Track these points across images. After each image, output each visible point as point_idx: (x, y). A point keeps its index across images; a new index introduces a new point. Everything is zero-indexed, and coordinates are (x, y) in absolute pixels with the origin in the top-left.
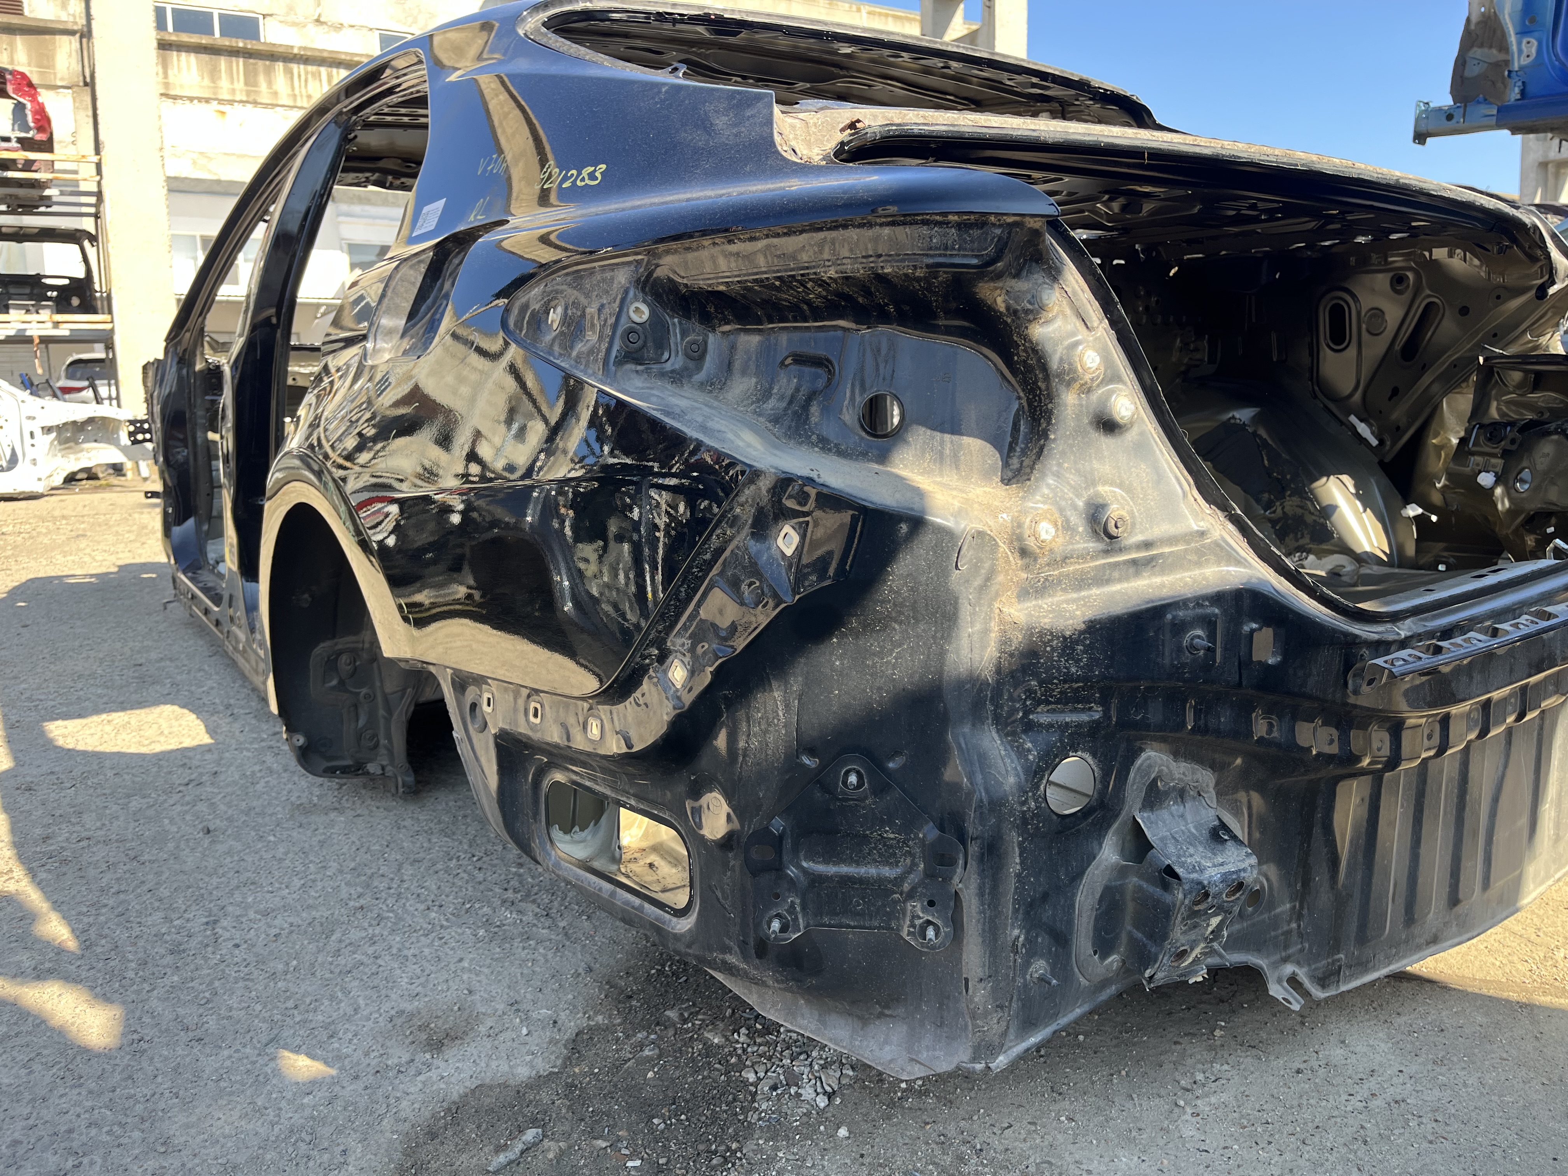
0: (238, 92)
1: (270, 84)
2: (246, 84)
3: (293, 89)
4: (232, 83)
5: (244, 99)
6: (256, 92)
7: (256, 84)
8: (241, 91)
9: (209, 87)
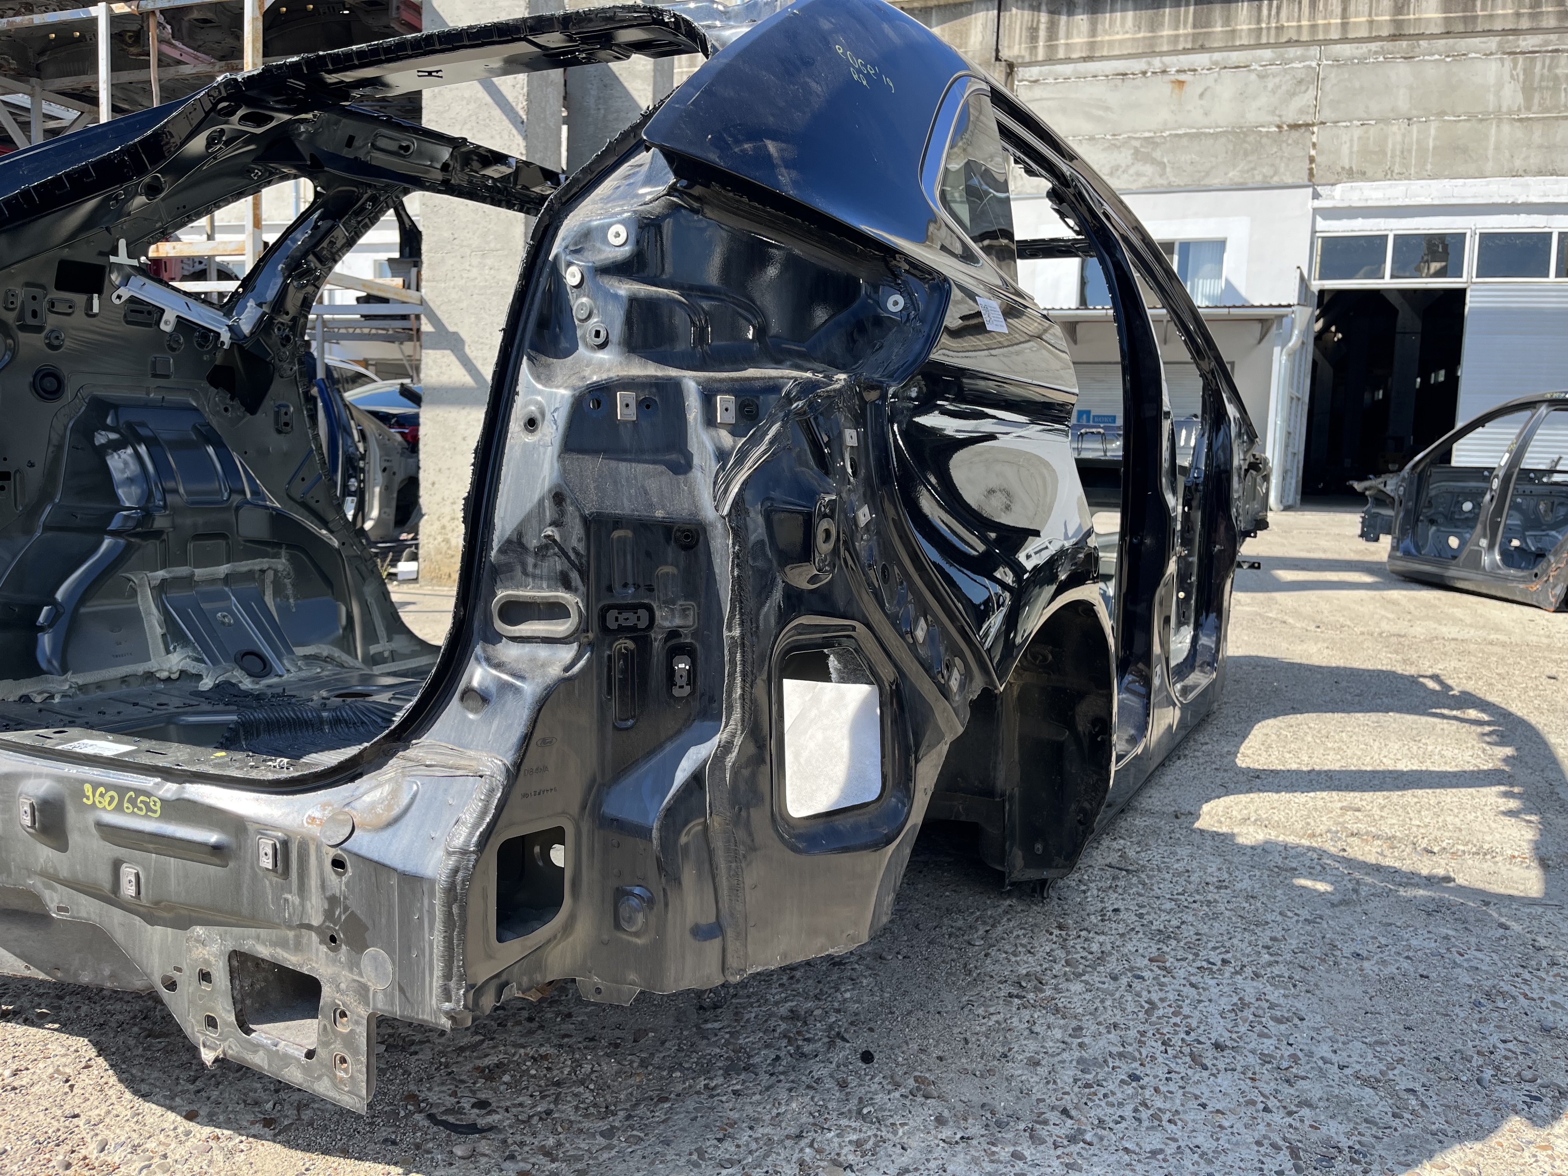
0: (1181, 39)
1: (1227, 21)
2: (1195, 26)
3: (1259, 21)
4: (1177, 28)
5: (1189, 46)
6: (1205, 33)
7: (1208, 24)
8: (1186, 36)
9: (1144, 38)
